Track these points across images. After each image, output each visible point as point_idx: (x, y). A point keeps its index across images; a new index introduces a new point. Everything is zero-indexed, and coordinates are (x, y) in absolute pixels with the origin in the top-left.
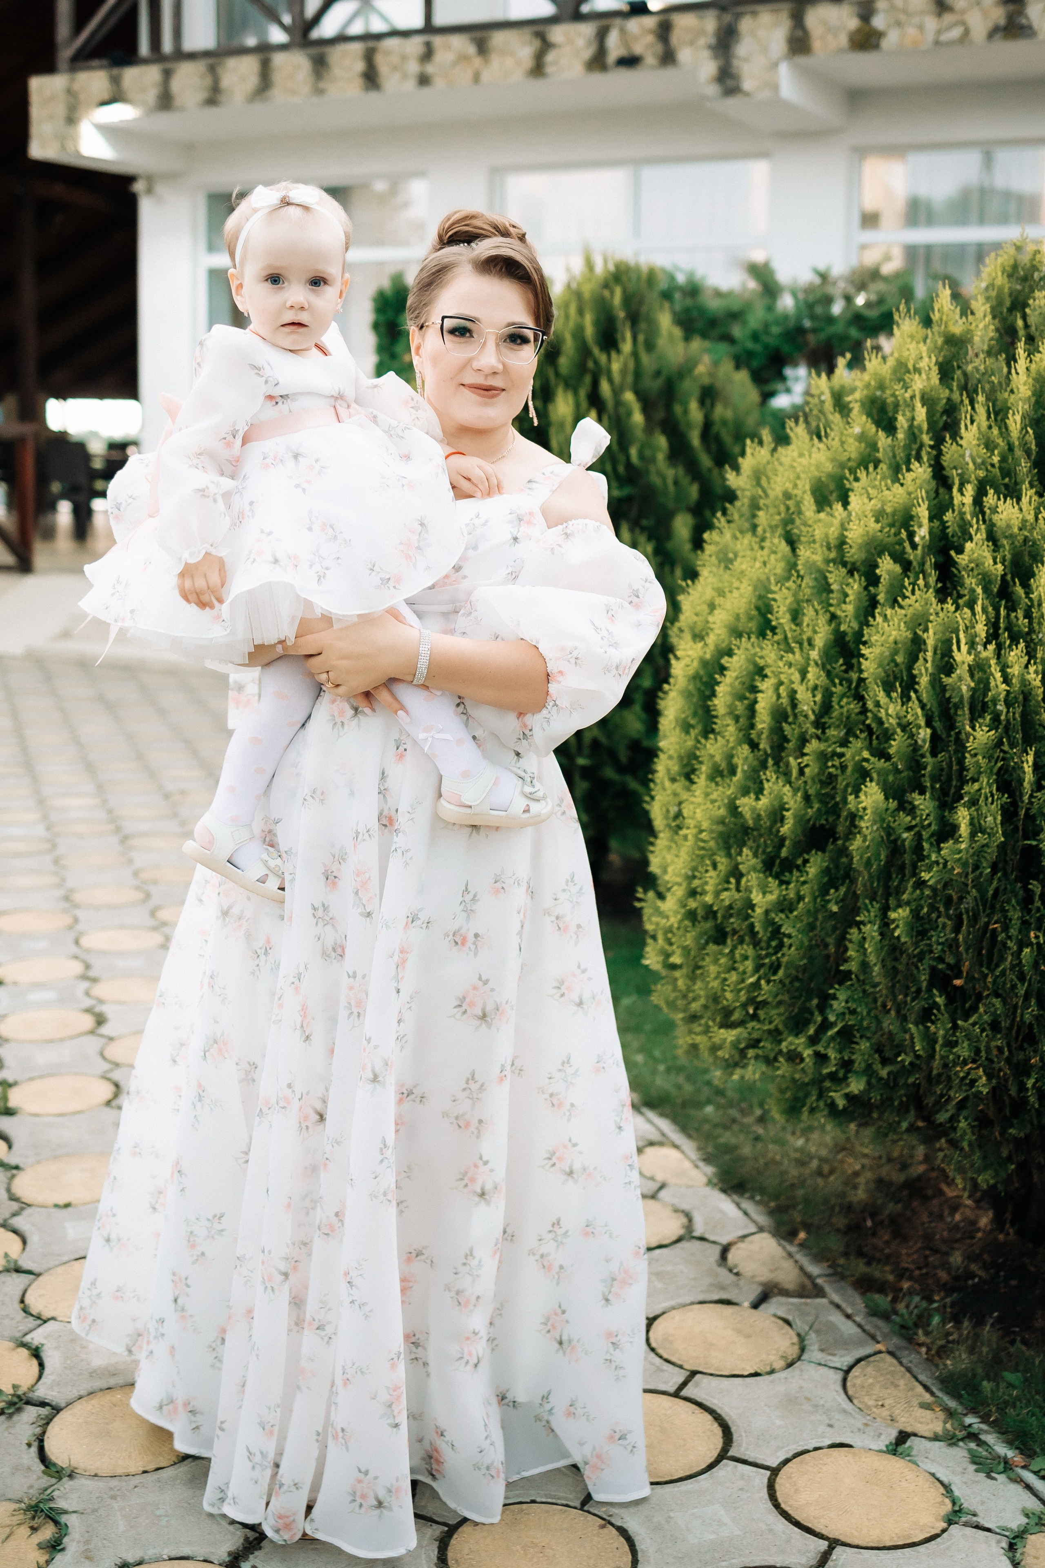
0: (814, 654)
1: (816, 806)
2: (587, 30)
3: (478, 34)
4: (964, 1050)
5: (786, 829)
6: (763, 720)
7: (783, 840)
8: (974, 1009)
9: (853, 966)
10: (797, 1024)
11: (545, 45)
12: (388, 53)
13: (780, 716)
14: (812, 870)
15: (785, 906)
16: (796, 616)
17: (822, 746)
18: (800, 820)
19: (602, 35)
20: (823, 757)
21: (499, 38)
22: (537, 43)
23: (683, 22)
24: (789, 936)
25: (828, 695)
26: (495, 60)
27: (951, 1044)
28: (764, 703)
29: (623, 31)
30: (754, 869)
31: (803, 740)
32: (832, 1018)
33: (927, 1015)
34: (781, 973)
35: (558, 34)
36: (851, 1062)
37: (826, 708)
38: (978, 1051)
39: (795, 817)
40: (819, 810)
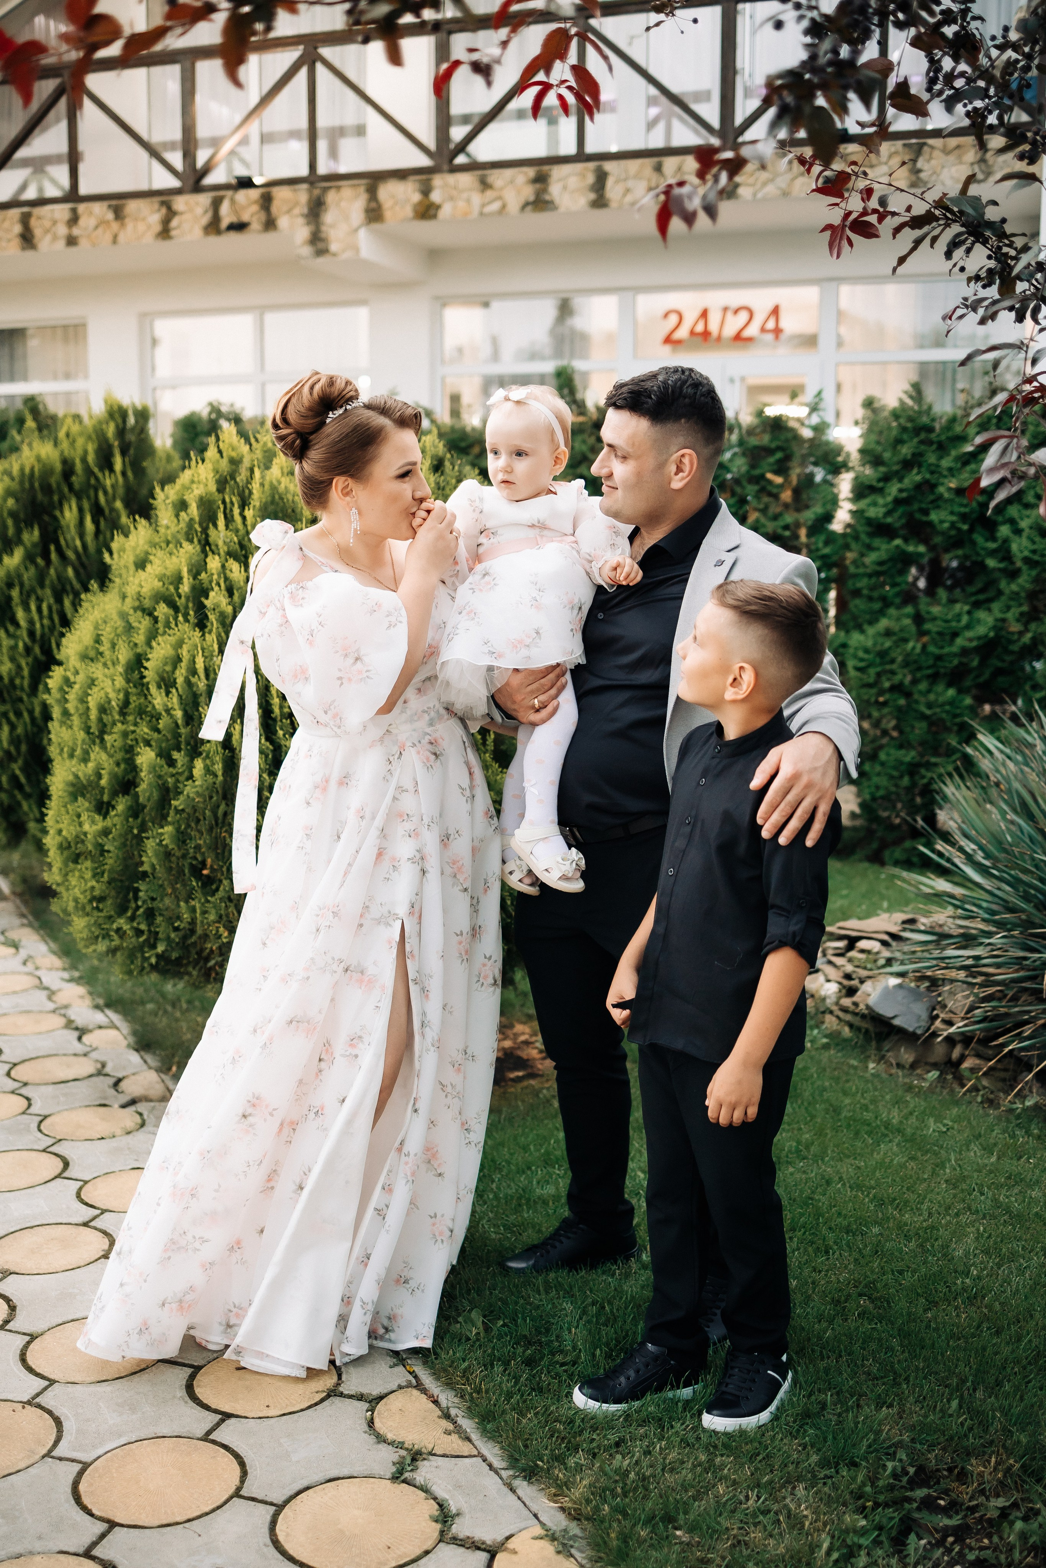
0: (120, 669)
1: (123, 766)
2: (204, 200)
3: (114, 202)
4: (212, 917)
5: (103, 782)
6: (94, 714)
7: (103, 788)
8: (217, 889)
9: (146, 867)
10: (122, 910)
11: (171, 213)
12: (39, 218)
13: (103, 709)
14: (120, 808)
15: (106, 832)
16: (113, 646)
17: (124, 727)
18: (113, 776)
19: (216, 204)
20: (125, 734)
21: (132, 206)
22: (164, 210)
23: (281, 194)
24: (108, 851)
25: (127, 695)
26: (130, 225)
27: (204, 912)
28: (92, 703)
29: (233, 201)
30: (88, 810)
31: (114, 724)
32: (140, 903)
33: (189, 897)
34: (106, 875)
35: (180, 203)
36: (157, 933)
37: (126, 703)
38: (221, 917)
39: (110, 774)
40: (125, 769)
